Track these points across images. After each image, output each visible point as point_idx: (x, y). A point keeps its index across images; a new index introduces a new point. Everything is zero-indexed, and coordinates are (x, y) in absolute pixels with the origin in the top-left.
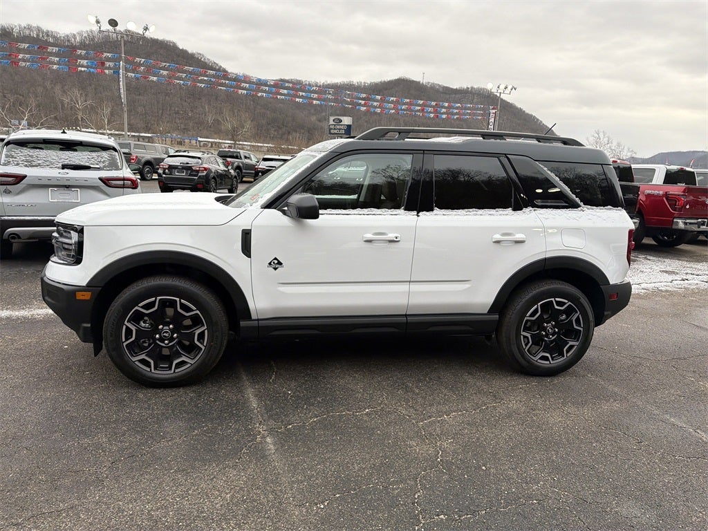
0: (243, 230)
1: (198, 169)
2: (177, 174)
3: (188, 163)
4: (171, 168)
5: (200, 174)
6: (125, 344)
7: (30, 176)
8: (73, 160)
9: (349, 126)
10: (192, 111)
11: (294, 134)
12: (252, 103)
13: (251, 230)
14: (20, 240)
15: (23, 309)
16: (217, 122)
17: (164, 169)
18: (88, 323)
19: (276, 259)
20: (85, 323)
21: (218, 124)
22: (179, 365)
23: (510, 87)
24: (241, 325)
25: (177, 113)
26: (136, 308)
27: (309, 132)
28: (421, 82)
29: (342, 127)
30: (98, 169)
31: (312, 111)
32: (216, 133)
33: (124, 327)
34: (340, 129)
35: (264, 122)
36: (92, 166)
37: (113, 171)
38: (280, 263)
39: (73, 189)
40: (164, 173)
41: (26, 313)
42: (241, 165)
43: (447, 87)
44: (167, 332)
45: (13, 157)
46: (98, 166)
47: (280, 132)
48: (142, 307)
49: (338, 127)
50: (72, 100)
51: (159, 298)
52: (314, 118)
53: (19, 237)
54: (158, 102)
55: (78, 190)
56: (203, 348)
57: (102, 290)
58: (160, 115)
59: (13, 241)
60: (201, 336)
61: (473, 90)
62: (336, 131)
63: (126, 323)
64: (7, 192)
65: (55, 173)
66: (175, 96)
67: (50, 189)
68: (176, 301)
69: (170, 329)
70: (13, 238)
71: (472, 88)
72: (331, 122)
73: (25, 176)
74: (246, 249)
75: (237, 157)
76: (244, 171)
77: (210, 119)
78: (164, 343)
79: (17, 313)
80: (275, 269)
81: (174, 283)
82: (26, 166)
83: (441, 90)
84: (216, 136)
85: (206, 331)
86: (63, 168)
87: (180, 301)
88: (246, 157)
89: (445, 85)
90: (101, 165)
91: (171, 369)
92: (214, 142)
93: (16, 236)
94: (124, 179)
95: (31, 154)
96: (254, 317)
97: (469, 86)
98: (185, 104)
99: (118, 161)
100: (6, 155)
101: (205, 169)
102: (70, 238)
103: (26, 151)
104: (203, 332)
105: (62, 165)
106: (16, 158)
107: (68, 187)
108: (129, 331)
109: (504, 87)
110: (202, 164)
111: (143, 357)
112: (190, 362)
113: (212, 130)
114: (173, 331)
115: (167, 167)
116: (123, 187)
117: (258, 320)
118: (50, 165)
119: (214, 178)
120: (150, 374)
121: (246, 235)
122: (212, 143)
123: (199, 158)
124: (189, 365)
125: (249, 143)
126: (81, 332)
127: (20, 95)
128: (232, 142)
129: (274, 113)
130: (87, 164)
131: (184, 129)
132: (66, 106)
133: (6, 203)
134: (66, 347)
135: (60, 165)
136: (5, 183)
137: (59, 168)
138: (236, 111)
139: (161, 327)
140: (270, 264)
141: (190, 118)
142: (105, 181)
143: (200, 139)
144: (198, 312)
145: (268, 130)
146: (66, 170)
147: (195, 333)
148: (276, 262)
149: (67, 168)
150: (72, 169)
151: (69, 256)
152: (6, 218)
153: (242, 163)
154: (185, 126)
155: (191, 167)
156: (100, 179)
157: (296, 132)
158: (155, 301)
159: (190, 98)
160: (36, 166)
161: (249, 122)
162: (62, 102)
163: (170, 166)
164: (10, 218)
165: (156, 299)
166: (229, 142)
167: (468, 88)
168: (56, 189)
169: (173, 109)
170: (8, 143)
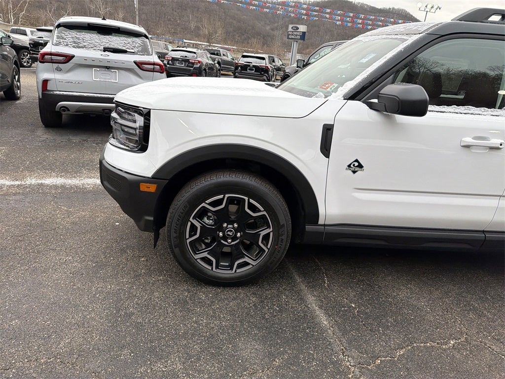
0: (325, 126)
1: (193, 61)
2: (178, 65)
3: (186, 57)
4: (174, 59)
5: (195, 66)
6: (188, 241)
7: (78, 57)
8: (113, 44)
9: (304, 33)
10: (180, 19)
11: (253, 39)
12: (223, 14)
13: (333, 126)
14: (69, 112)
15: (75, 177)
16: (198, 28)
17: (168, 61)
18: (151, 216)
19: (357, 161)
20: (149, 215)
21: (199, 30)
22: (240, 266)
23: (435, 7)
24: (307, 229)
25: (170, 20)
26: (203, 204)
27: (263, 38)
28: (353, 2)
29: (298, 34)
30: (133, 53)
31: (268, 22)
32: (196, 37)
33: (189, 224)
34: (296, 35)
35: (231, 29)
36: (128, 50)
37: (145, 56)
38: (360, 166)
39: (113, 70)
40: (168, 64)
41: (77, 182)
42: (220, 61)
43: (373, 7)
44: (231, 231)
45: (63, 38)
46: (133, 51)
47: (243, 38)
48: (209, 204)
49: (295, 33)
50: (96, 7)
51: (227, 196)
52: (268, 28)
53: (69, 110)
54: (156, 11)
55: (117, 71)
56: (267, 250)
57: (168, 182)
58: (157, 21)
59: (63, 113)
60: (266, 237)
61: (394, 11)
62: (293, 37)
63: (191, 219)
64: (59, 70)
65: (97, 55)
66: (168, 7)
67: (94, 69)
68: (244, 200)
69: (234, 228)
70: (64, 111)
71: (393, 8)
72: (290, 29)
73: (73, 57)
74: (326, 149)
75: (217, 54)
76: (222, 66)
77: (193, 25)
78: (227, 242)
79: (70, 181)
80: (354, 172)
81: (244, 180)
82: (74, 47)
83: (368, 9)
84: (196, 39)
85: (271, 234)
86: (104, 51)
87: (249, 200)
88: (224, 55)
89: (372, 6)
90: (136, 50)
91: (232, 269)
92: (194, 43)
93: (65, 108)
94: (154, 64)
95: (78, 36)
96: (321, 222)
97: (391, 7)
98: (175, 13)
99: (149, 47)
100: (57, 36)
101: (199, 62)
102: (135, 122)
103: (74, 33)
104: (268, 234)
105: (104, 48)
106: (65, 39)
107: (108, 68)
108: (193, 228)
109: (431, 6)
110: (196, 58)
111: (205, 255)
112: (252, 262)
113: (193, 34)
114: (237, 230)
115: (171, 59)
116: (153, 71)
117: (324, 225)
118: (94, 47)
119: (205, 70)
120: (211, 272)
121: (328, 131)
122: (193, 44)
123: (195, 53)
124: (251, 266)
125: (220, 45)
126: (142, 223)
127: (61, 2)
128: (208, 44)
129: (239, 22)
130: (124, 48)
131: (174, 33)
132: (92, 11)
133: (58, 79)
134: (117, 224)
135: (102, 48)
136: (57, 61)
137: (101, 50)
138: (212, 19)
139: (225, 225)
140: (349, 166)
141: (178, 25)
142: (139, 64)
143: (185, 41)
144: (265, 213)
145: (234, 36)
146: (107, 53)
147: (260, 234)
148: (356, 164)
149: (108, 51)
150: (111, 52)
151: (130, 140)
152: (58, 92)
153: (221, 59)
154: (174, 30)
155: (188, 60)
156: (135, 62)
157: (254, 38)
158: (223, 199)
159: (179, 9)
160: (82, 47)
161: (221, 29)
162: (89, 8)
163: (173, 58)
164: (61, 93)
165: (224, 197)
166: (206, 44)
167: (390, 9)
168: (98, 69)
169: (167, 17)
170: (59, 26)
